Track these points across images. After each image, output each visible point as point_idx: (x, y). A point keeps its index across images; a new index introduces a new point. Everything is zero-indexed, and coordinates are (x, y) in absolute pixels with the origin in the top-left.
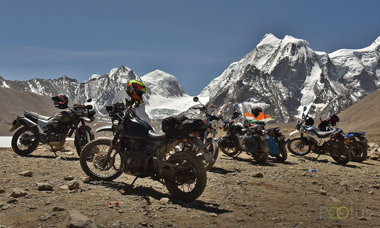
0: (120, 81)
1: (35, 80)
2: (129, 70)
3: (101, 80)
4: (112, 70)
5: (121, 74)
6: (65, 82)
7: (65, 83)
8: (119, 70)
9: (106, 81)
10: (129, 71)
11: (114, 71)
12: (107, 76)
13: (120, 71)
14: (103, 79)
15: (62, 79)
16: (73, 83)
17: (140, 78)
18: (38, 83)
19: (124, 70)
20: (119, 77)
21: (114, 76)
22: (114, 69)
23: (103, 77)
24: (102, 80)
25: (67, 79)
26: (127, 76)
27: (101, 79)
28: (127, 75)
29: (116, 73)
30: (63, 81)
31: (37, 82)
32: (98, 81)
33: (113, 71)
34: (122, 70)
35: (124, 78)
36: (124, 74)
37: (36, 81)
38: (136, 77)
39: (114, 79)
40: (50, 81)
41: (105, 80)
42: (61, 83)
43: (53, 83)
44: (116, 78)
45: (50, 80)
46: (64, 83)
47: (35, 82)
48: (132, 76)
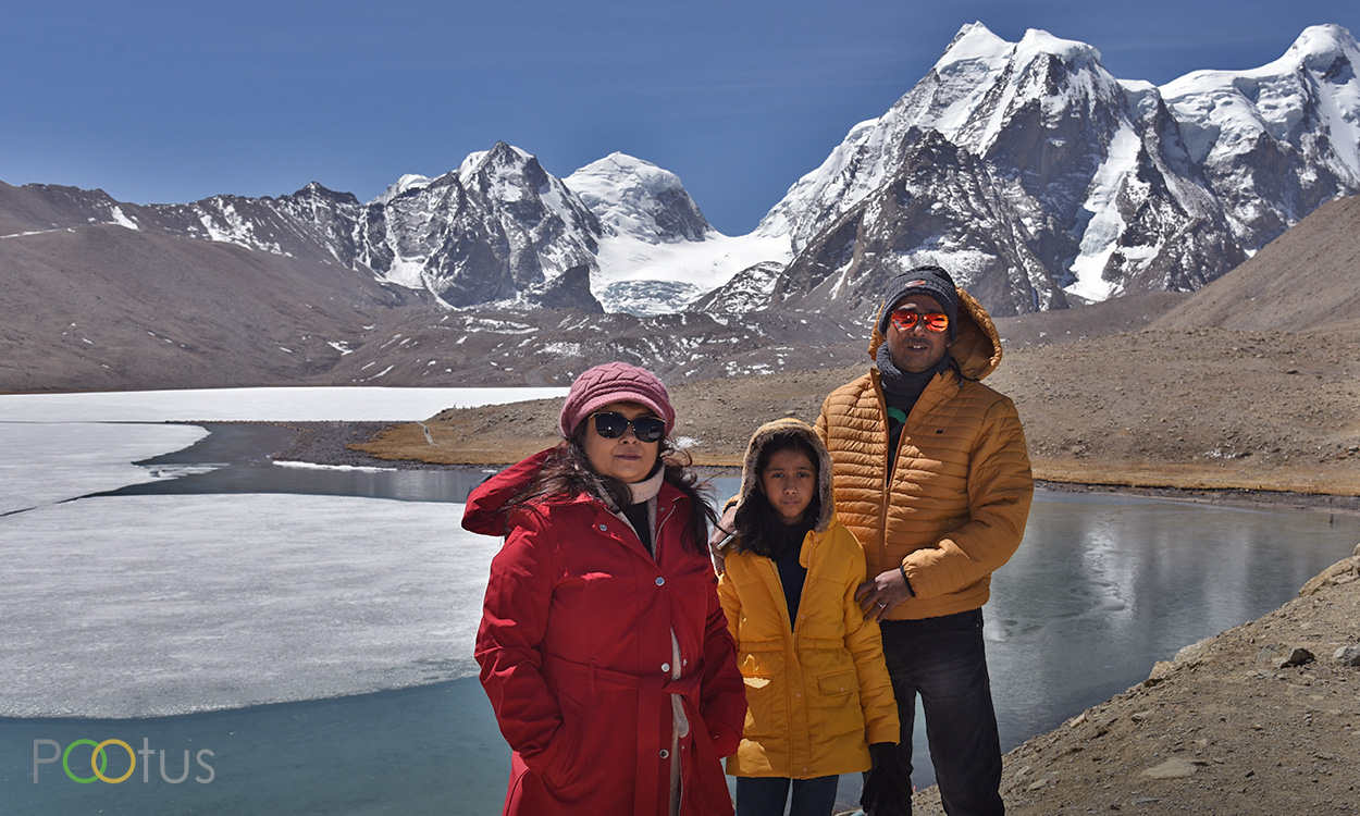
0: (497, 195)
1: (216, 201)
2: (526, 156)
3: (438, 195)
4: (468, 158)
5: (500, 171)
6: (319, 205)
7: (318, 207)
8: (492, 157)
9: (455, 194)
10: (525, 161)
11: (476, 162)
12: (456, 181)
13: (495, 161)
14: (444, 189)
15: (306, 193)
16: (345, 206)
17: (562, 183)
18: (230, 209)
19: (510, 158)
20: (493, 181)
21: (477, 178)
22: (474, 155)
23: (442, 184)
24: (440, 193)
25: (323, 192)
26: (519, 176)
27: (436, 190)
28: (520, 173)
29: (483, 169)
30: (311, 200)
31: (225, 205)
32: (426, 197)
33: (471, 160)
34: (501, 159)
35: (510, 183)
36: (509, 171)
37: (221, 202)
38: (550, 180)
39: (477, 188)
40: (268, 202)
41: (450, 192)
42: (304, 209)
43: (279, 209)
44: (485, 186)
45: (269, 198)
46: (314, 208)
47: (221, 207)
48: (535, 176)
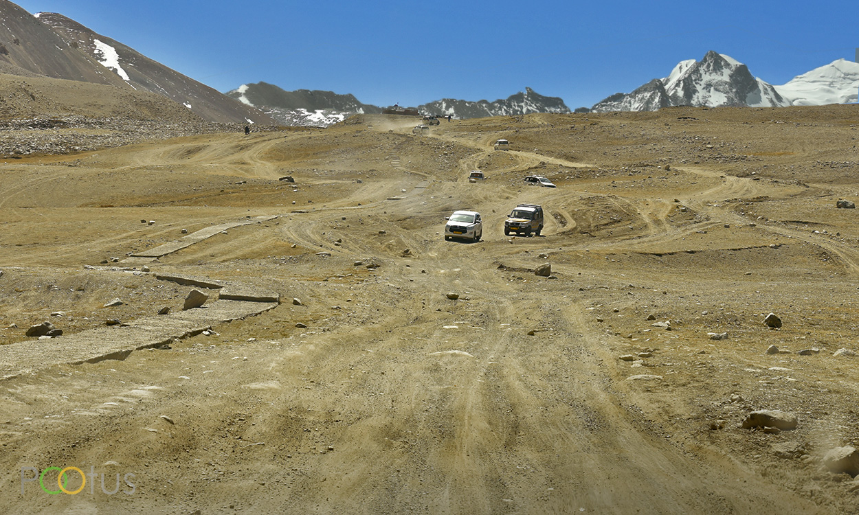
0: (701, 101)
1: (441, 104)
2: (734, 63)
3: (641, 100)
4: (678, 66)
5: (706, 78)
6: (529, 108)
7: (528, 109)
8: (698, 65)
9: (657, 100)
10: (733, 68)
11: (684, 69)
12: (660, 87)
13: (702, 69)
14: (647, 95)
15: (518, 98)
16: (553, 110)
17: (773, 90)
18: (451, 111)
19: (718, 65)
20: (698, 88)
21: (682, 85)
22: (683, 63)
23: (645, 90)
24: (643, 98)
25: (534, 97)
26: (726, 83)
27: (640, 96)
28: (728, 80)
29: (690, 76)
30: (523, 104)
31: (447, 108)
32: (630, 103)
33: (680, 68)
34: (708, 66)
35: (716, 90)
36: (716, 77)
37: (444, 105)
38: (761, 87)
39: (681, 93)
40: (484, 105)
41: (652, 98)
42: (515, 112)
43: (493, 112)
44: (690, 91)
45: (485, 102)
46: (524, 110)
47: (444, 109)
48: (743, 82)
